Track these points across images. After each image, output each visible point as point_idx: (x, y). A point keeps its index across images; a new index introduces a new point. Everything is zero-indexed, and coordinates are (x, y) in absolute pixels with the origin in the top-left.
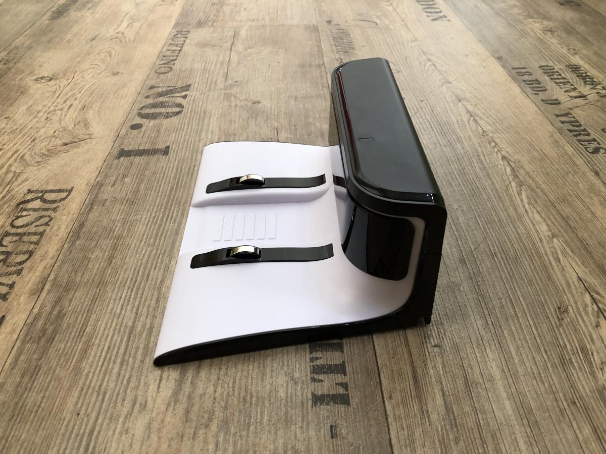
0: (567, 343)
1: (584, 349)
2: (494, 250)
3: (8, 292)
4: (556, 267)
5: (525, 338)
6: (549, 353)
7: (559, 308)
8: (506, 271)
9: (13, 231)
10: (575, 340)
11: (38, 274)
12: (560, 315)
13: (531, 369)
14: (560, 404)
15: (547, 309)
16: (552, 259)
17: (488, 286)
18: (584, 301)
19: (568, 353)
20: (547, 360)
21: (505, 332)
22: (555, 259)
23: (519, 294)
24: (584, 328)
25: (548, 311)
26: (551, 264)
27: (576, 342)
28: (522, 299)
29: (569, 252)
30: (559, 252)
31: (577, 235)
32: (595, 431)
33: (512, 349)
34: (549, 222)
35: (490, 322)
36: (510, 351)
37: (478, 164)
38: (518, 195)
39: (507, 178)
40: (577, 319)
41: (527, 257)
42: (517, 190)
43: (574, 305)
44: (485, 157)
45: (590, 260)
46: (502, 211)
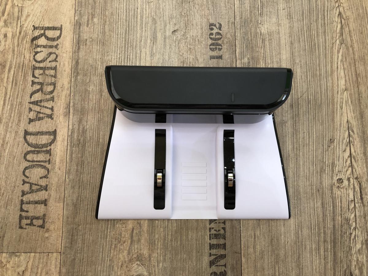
0: (327, 161)
1: (333, 164)
2: (311, 98)
3: (52, 114)
4: (339, 113)
5: (309, 158)
6: (317, 166)
7: (331, 140)
8: (312, 114)
9: (37, 65)
10: (331, 159)
11: (63, 101)
12: (330, 144)
13: (307, 173)
14: (313, 191)
15: (325, 140)
16: (339, 107)
17: (300, 124)
18: (344, 136)
19: (325, 166)
20: (315, 169)
21: (301, 153)
22: (340, 107)
23: (314, 130)
24: (338, 151)
25: (324, 142)
26: (337, 110)
27: (331, 160)
28: (314, 133)
29: (350, 101)
30: (344, 102)
31: (359, 89)
32: (323, 204)
33: (301, 164)
34: (347, 78)
35: (295, 147)
36: (300, 164)
37: (321, 20)
38: (337, 53)
39: (335, 36)
40: (337, 146)
41: (326, 104)
42: (338, 48)
43: (338, 138)
44: (327, 13)
45: (358, 108)
46: (323, 66)
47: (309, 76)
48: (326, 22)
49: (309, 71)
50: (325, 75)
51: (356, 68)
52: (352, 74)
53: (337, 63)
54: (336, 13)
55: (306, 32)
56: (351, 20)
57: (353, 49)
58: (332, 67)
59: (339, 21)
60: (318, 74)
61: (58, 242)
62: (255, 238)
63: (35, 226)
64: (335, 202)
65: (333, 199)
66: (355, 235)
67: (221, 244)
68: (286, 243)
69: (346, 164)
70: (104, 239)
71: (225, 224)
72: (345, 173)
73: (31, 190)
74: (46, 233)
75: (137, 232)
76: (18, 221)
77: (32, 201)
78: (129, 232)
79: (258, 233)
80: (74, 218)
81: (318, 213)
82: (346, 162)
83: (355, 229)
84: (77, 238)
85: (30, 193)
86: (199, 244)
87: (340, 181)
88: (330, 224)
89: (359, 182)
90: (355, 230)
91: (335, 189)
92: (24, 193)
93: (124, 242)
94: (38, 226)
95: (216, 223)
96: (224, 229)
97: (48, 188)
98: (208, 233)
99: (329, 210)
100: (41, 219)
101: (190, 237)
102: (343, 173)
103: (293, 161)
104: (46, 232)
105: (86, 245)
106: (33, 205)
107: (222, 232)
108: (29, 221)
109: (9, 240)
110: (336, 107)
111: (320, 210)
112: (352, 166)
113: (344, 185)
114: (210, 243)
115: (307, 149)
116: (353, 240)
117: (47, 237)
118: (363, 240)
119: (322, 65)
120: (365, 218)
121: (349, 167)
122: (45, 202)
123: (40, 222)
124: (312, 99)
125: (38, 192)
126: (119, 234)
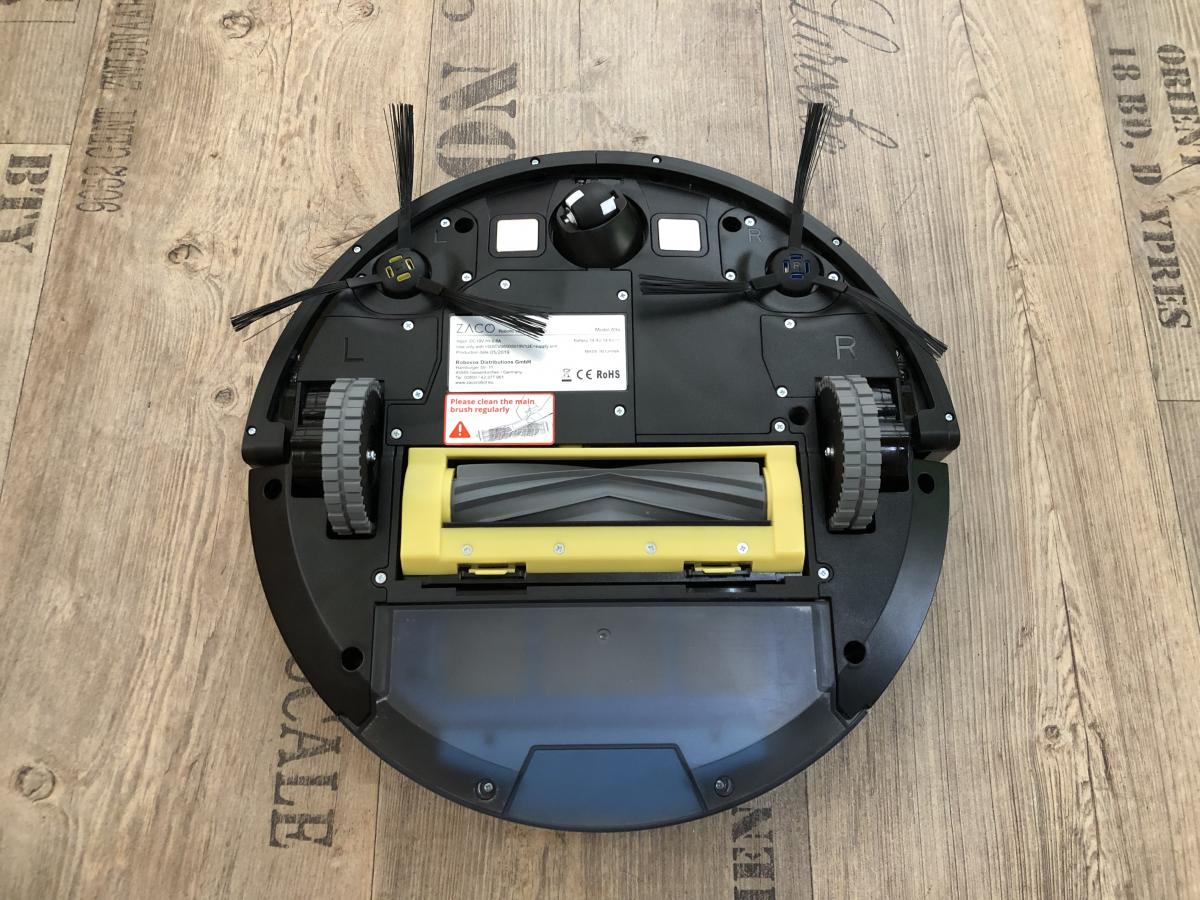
0: (1016, 681)
1: (1032, 689)
2: (969, 528)
4: (1039, 563)
5: (972, 672)
6: (992, 693)
7: (1023, 629)
8: (975, 565)
10: (1027, 677)
12: (1022, 639)
13: (968, 712)
14: (986, 756)
15: (1008, 630)
16: (1038, 548)
17: (947, 590)
18: (1055, 619)
19: (1013, 694)
20: (988, 702)
21: (952, 662)
22: (1042, 548)
23: (982, 603)
24: (1042, 658)
25: (1008, 634)
26: (1034, 556)
27: (1027, 679)
28: (983, 613)
29: (1064, 536)
30: (1051, 538)
31: (1083, 506)
32: (1012, 789)
33: (953, 687)
34: (1054, 479)
35: (937, 647)
36: (950, 689)
37: (985, 341)
38: (1028, 420)
39: (1020, 380)
40: (1039, 646)
41: (1008, 543)
42: (1028, 408)
43: (1041, 625)
44: (999, 327)
45: (1085, 553)
46: (996, 452)
47: (964, 475)
48: (997, 348)
49: (963, 463)
50: (1001, 473)
51: (1073, 455)
52: (1065, 470)
53: (1029, 444)
54: (1019, 328)
55: (952, 371)
56: (1056, 343)
57: (1064, 411)
58: (1016, 453)
59: (1028, 344)
60: (985, 470)
61: (364, 880)
62: (847, 877)
63: (308, 839)
64: (1042, 785)
65: (1036, 779)
66: (1098, 872)
67: (762, 891)
68: (927, 890)
69: (1065, 691)
70: (475, 875)
71: (771, 840)
72: (1063, 714)
73: (301, 751)
74: (335, 859)
75: (557, 858)
76: (269, 827)
77: (303, 778)
78: (536, 857)
79: (855, 863)
80: (403, 822)
81: (1003, 814)
82: (1064, 685)
83: (1097, 855)
84: (410, 872)
85: (298, 757)
86: (709, 890)
87: (1052, 731)
88: (1033, 843)
89: (1099, 734)
90: (1098, 859)
91: (1041, 754)
92: (283, 759)
93: (525, 884)
94: (316, 841)
95: (750, 836)
96: (769, 850)
97: (341, 745)
98: (731, 863)
99: (1030, 806)
100: (323, 822)
101: (686, 872)
102: (1058, 712)
103: (933, 683)
104: (334, 856)
105: (430, 889)
106: (306, 787)
107: (765, 859)
108: (293, 828)
109: (245, 876)
110: (1031, 548)
111: (1006, 805)
112: (1079, 694)
113: (1062, 743)
114: (736, 888)
115: (965, 652)
116: (1094, 884)
117: (338, 869)
118: (1118, 885)
119: (993, 448)
120: (1120, 827)
121: (1072, 697)
122: (333, 781)
123: (320, 830)
124: (972, 530)
125: (317, 756)
126: (511, 862)
